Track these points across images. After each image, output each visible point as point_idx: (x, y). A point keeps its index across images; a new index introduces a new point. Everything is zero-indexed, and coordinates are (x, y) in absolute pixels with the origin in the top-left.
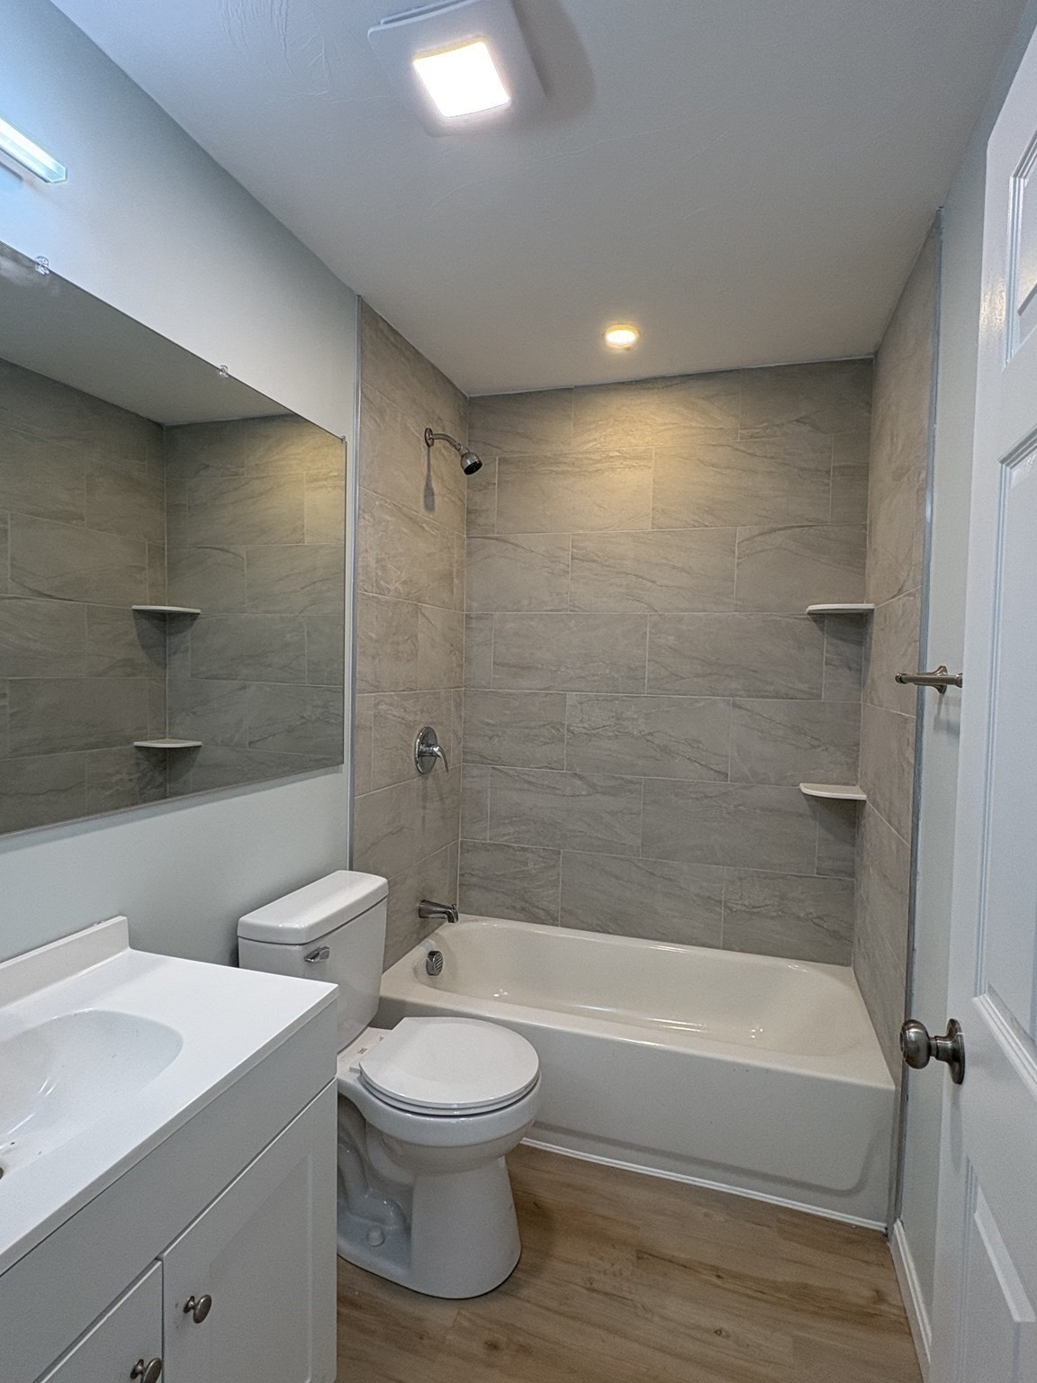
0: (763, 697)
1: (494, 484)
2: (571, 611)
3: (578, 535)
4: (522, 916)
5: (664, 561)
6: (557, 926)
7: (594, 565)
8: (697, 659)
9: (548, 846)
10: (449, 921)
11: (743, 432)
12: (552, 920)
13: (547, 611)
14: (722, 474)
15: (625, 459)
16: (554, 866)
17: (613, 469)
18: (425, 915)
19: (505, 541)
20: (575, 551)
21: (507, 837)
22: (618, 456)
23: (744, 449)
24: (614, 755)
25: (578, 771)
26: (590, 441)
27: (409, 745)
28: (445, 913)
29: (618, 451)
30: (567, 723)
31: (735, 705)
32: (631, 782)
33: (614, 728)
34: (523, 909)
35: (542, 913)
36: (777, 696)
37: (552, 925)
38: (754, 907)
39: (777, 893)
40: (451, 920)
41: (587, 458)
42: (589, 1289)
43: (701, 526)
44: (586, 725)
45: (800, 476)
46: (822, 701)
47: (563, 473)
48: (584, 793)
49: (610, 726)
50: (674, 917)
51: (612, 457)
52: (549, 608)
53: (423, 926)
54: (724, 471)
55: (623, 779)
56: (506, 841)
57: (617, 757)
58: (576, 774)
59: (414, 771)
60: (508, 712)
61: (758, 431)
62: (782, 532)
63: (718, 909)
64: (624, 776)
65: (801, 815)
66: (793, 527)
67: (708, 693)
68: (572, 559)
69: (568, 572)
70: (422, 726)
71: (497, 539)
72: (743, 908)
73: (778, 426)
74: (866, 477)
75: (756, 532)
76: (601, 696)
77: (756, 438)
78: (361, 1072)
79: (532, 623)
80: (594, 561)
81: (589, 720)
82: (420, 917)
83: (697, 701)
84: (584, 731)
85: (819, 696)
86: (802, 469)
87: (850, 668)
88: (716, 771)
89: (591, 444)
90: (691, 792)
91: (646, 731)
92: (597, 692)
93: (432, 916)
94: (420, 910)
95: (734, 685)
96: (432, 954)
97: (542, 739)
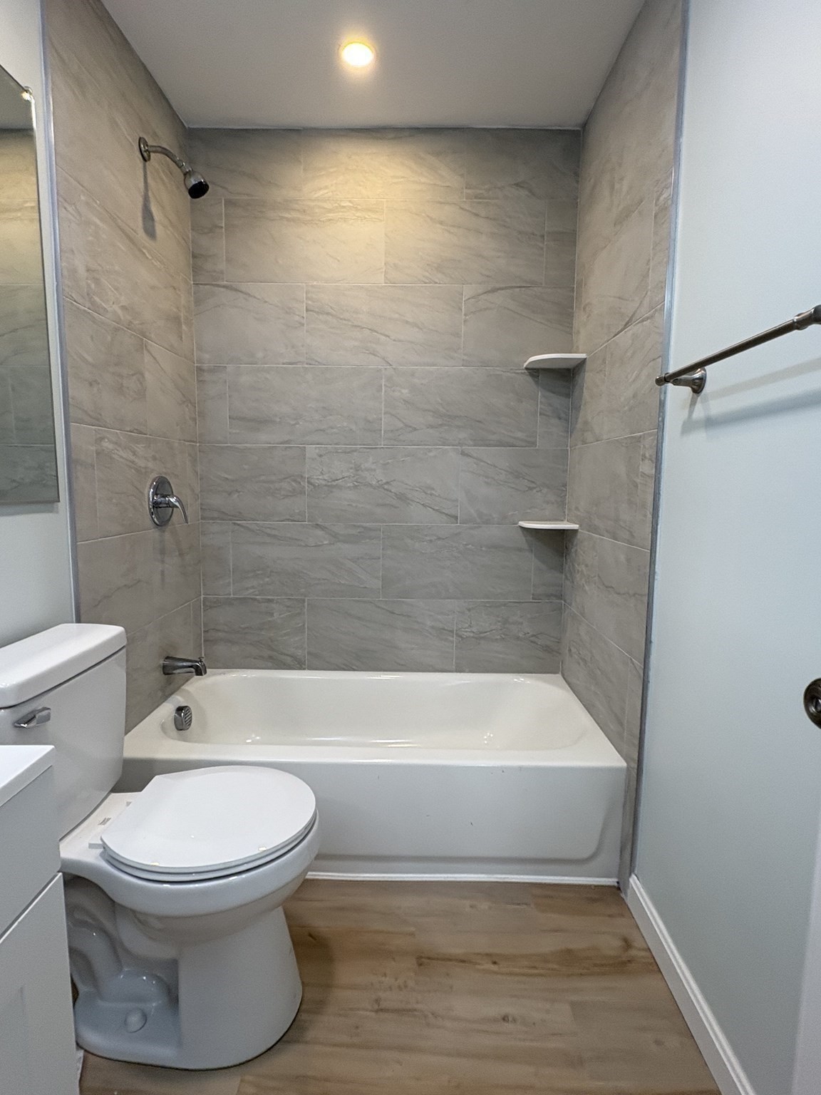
0: (487, 446)
1: (222, 227)
2: (307, 364)
3: (312, 286)
4: (270, 664)
5: (397, 316)
6: (304, 669)
7: (329, 318)
8: (429, 411)
9: (292, 595)
10: (197, 675)
11: (469, 191)
12: (299, 665)
13: (284, 364)
14: (449, 232)
15: (357, 210)
16: (299, 614)
17: (345, 220)
18: (170, 672)
19: (236, 290)
20: (310, 302)
21: (252, 591)
22: (348, 206)
23: (470, 209)
24: (354, 505)
25: (320, 522)
26: (320, 189)
27: (142, 493)
28: (191, 667)
29: (350, 201)
30: (307, 476)
31: (463, 454)
32: (370, 529)
33: (354, 479)
34: (271, 657)
35: (289, 660)
36: (500, 444)
37: (300, 669)
38: (481, 633)
39: (499, 619)
40: (199, 672)
41: (320, 207)
42: (377, 1011)
43: (430, 283)
44: (326, 477)
45: (518, 239)
46: (537, 447)
47: (293, 220)
48: (325, 542)
49: (349, 477)
50: (412, 649)
51: (344, 207)
52: (285, 361)
53: (169, 683)
54: (452, 230)
55: (363, 527)
56: (249, 594)
57: (356, 506)
58: (317, 525)
59: (148, 522)
60: (246, 467)
61: (481, 192)
62: (503, 292)
63: (451, 639)
64: (364, 524)
65: (520, 550)
66: (511, 287)
67: (440, 443)
68: (307, 310)
69: (303, 325)
70: (154, 475)
71: (224, 287)
72: (472, 635)
73: (499, 188)
74: (574, 243)
75: (480, 291)
76: (341, 448)
77: (480, 198)
78: (105, 846)
79: (268, 376)
80: (328, 314)
81: (329, 472)
82: (165, 674)
83: (430, 451)
84: (324, 483)
85: (534, 444)
86: (520, 233)
87: (560, 418)
88: (447, 514)
89: (321, 192)
90: (426, 536)
91: (384, 481)
92: (336, 444)
93: (178, 671)
94: (164, 667)
95: (462, 435)
96: (180, 709)
97: (283, 493)
